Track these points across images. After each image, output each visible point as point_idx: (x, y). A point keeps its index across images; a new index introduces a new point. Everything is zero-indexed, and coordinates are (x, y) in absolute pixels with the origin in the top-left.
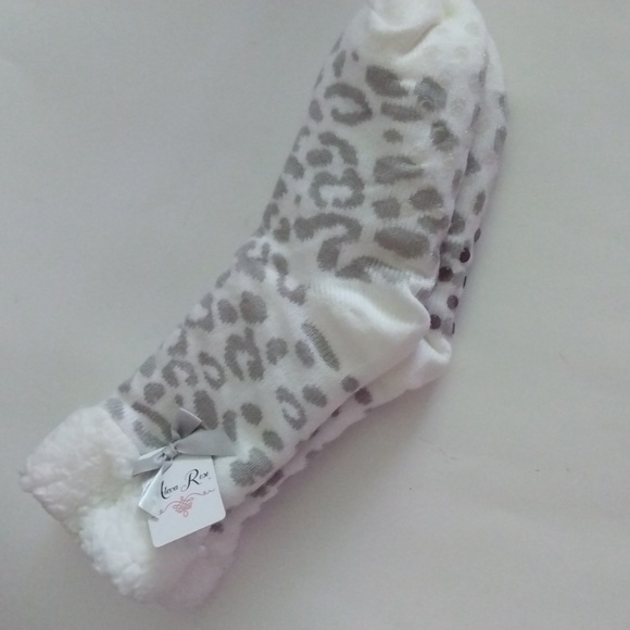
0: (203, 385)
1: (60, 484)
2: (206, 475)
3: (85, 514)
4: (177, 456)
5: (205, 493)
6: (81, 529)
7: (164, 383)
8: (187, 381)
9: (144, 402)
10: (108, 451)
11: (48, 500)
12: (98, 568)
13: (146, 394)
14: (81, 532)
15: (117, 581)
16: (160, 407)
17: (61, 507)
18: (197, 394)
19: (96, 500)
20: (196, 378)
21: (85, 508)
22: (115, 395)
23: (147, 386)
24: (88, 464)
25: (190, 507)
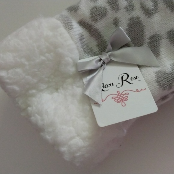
0: (138, 13)
1: (19, 70)
2: (136, 78)
3: (33, 95)
4: (110, 62)
5: (137, 91)
6: (29, 106)
7: (108, 7)
8: (126, 8)
9: (89, 20)
10: (60, 50)
11: (8, 81)
12: (48, 137)
13: (92, 14)
14: (30, 109)
15: (64, 149)
16: (100, 26)
17: (16, 88)
18: (131, 19)
19: (44, 86)
20: (133, 6)
21: (34, 91)
22: (65, 13)
23: (93, 9)
24: (43, 58)
25: (127, 99)
